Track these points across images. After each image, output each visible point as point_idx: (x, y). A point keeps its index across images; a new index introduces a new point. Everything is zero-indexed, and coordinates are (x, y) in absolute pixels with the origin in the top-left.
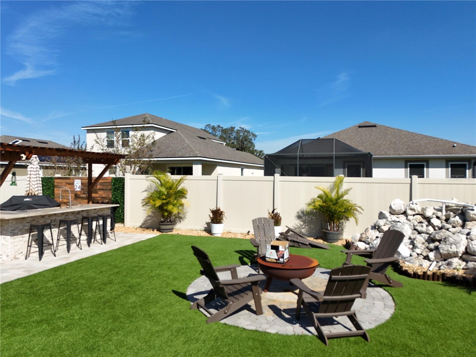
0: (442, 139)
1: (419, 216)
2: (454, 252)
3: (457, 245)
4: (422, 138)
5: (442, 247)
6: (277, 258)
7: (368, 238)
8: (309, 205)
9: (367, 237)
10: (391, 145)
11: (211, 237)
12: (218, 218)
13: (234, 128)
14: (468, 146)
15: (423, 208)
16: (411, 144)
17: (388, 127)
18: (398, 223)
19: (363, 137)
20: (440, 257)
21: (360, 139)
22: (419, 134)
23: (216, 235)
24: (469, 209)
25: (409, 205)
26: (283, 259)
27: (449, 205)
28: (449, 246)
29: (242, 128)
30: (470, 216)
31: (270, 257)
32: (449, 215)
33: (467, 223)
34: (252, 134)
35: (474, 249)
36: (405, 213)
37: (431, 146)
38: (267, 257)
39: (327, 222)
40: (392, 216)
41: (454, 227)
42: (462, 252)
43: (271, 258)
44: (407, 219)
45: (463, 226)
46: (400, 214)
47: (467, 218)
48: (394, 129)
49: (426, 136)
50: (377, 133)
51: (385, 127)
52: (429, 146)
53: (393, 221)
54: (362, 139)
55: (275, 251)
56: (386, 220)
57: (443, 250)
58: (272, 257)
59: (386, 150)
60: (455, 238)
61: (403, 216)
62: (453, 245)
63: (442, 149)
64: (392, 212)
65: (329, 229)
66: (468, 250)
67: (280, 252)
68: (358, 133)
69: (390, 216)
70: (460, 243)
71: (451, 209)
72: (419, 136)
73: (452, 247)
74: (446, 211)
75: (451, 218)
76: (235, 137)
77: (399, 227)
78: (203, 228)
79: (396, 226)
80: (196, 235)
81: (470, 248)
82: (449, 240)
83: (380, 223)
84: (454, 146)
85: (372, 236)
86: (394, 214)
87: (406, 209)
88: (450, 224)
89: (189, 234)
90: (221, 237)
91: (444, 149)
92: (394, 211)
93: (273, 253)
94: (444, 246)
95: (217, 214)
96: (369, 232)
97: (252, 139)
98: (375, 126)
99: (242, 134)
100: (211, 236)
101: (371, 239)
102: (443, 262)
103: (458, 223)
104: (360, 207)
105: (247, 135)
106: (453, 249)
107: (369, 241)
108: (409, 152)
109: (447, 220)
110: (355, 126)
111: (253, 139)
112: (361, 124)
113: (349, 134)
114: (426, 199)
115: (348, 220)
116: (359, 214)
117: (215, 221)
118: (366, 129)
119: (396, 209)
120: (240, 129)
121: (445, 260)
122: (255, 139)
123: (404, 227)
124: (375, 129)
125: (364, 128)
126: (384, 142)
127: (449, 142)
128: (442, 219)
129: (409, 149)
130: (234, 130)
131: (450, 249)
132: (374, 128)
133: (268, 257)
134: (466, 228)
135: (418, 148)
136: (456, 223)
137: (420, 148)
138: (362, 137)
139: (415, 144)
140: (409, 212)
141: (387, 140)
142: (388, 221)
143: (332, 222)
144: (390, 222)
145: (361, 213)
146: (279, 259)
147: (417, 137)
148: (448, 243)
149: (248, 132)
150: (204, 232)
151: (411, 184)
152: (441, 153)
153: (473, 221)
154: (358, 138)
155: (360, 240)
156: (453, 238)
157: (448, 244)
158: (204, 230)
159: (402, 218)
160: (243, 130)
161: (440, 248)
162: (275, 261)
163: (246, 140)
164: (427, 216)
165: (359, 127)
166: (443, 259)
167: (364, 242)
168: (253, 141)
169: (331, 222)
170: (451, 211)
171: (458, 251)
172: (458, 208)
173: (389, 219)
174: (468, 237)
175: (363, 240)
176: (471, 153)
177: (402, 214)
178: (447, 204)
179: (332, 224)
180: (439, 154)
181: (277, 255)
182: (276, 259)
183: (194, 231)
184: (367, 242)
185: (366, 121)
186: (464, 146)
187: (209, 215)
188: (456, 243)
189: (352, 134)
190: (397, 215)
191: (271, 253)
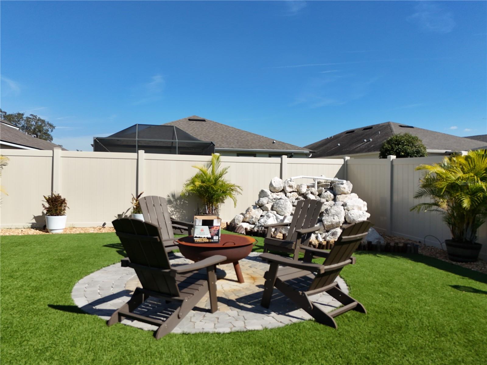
0: (263, 137)
1: (295, 193)
2: (337, 222)
3: (339, 216)
4: (247, 134)
5: (326, 219)
6: (210, 236)
7: (253, 218)
8: (188, 185)
9: (251, 217)
10: (223, 139)
11: (47, 235)
12: (59, 208)
13: (23, 115)
14: (284, 143)
15: (298, 185)
16: (240, 139)
17: (216, 123)
18: (281, 200)
19: (196, 130)
20: (323, 228)
21: (193, 131)
22: (244, 131)
23: (54, 232)
24: (338, 184)
25: (288, 183)
26: (218, 237)
27: (320, 181)
28: (332, 218)
29: (34, 116)
30: (341, 189)
31: (201, 236)
32: (322, 190)
33: (338, 196)
34: (48, 124)
35: (353, 218)
36: (283, 191)
37: (256, 142)
38: (196, 237)
39: (205, 205)
40: (273, 193)
41: (327, 201)
42: (342, 222)
43: (201, 238)
44: (286, 196)
45: (334, 200)
46: (279, 192)
47: (337, 192)
48: (222, 125)
49: (250, 133)
50: (207, 127)
51: (214, 122)
52: (254, 142)
53: (274, 199)
54: (194, 131)
55: (207, 227)
56: (267, 198)
57: (327, 221)
58: (203, 236)
59: (220, 143)
60: (336, 210)
61: (282, 193)
62: (335, 216)
63: (265, 144)
64: (273, 189)
65: (207, 212)
66: (347, 220)
67: (215, 228)
68: (190, 126)
69: (271, 194)
70: (341, 213)
71: (322, 185)
72: (244, 132)
73: (335, 218)
74: (318, 187)
75: (323, 193)
76: (23, 126)
77: (282, 204)
78: (30, 225)
79: (280, 203)
80: (20, 234)
81: (349, 218)
82: (331, 212)
83: (264, 201)
84: (274, 143)
85: (257, 216)
86: (274, 192)
87: (285, 186)
88: (324, 198)
89: (7, 234)
90: (64, 234)
91: (267, 144)
92: (275, 188)
93: (204, 230)
94: (327, 218)
95: (57, 202)
96: (252, 212)
97: (48, 131)
98: (204, 121)
99: (33, 123)
100: (47, 233)
101: (256, 218)
102: (326, 233)
103: (331, 197)
104: (239, 187)
105: (41, 125)
106: (336, 220)
107: (254, 221)
108: (240, 145)
109: (320, 195)
110: (185, 119)
111: (50, 130)
112: (191, 117)
113: (181, 126)
114: (301, 176)
115: (223, 202)
116: (238, 194)
117: (54, 212)
118: (196, 123)
119: (277, 187)
120: (31, 117)
121: (327, 231)
122: (52, 131)
123: (286, 203)
124: (205, 124)
125: (195, 122)
126: (216, 136)
127: (269, 139)
128: (316, 194)
129: (239, 144)
130: (22, 118)
131: (334, 220)
132: (203, 122)
133: (198, 236)
134: (339, 200)
135: (247, 143)
136: (329, 197)
137: (248, 143)
138: (194, 130)
139: (243, 139)
140: (288, 189)
141: (219, 134)
142: (269, 199)
143: (211, 205)
144: (272, 200)
145: (239, 193)
146: (212, 238)
147: (243, 133)
148: (330, 214)
149: (43, 121)
150: (32, 230)
151: (281, 164)
152: (265, 148)
153: (342, 194)
154: (191, 130)
155: (243, 222)
156: (335, 209)
157: (331, 216)
158: (30, 227)
159: (282, 195)
160: (36, 118)
161: (324, 220)
162: (208, 241)
163: (40, 131)
164: (303, 193)
165: (190, 120)
166: (325, 231)
167: (248, 222)
168: (49, 133)
169: (209, 205)
170: (322, 186)
171: (340, 221)
172: (327, 183)
173: (271, 197)
174: (346, 208)
175: (247, 220)
176: (287, 149)
177: (281, 192)
178: (319, 180)
179: (211, 207)
180: (264, 149)
181: (210, 232)
182: (208, 238)
183: (13, 230)
184: (251, 223)
185: (195, 115)
186: (281, 143)
187: (43, 204)
188: (337, 214)
189: (184, 126)
190: (276, 192)
191: (202, 230)
